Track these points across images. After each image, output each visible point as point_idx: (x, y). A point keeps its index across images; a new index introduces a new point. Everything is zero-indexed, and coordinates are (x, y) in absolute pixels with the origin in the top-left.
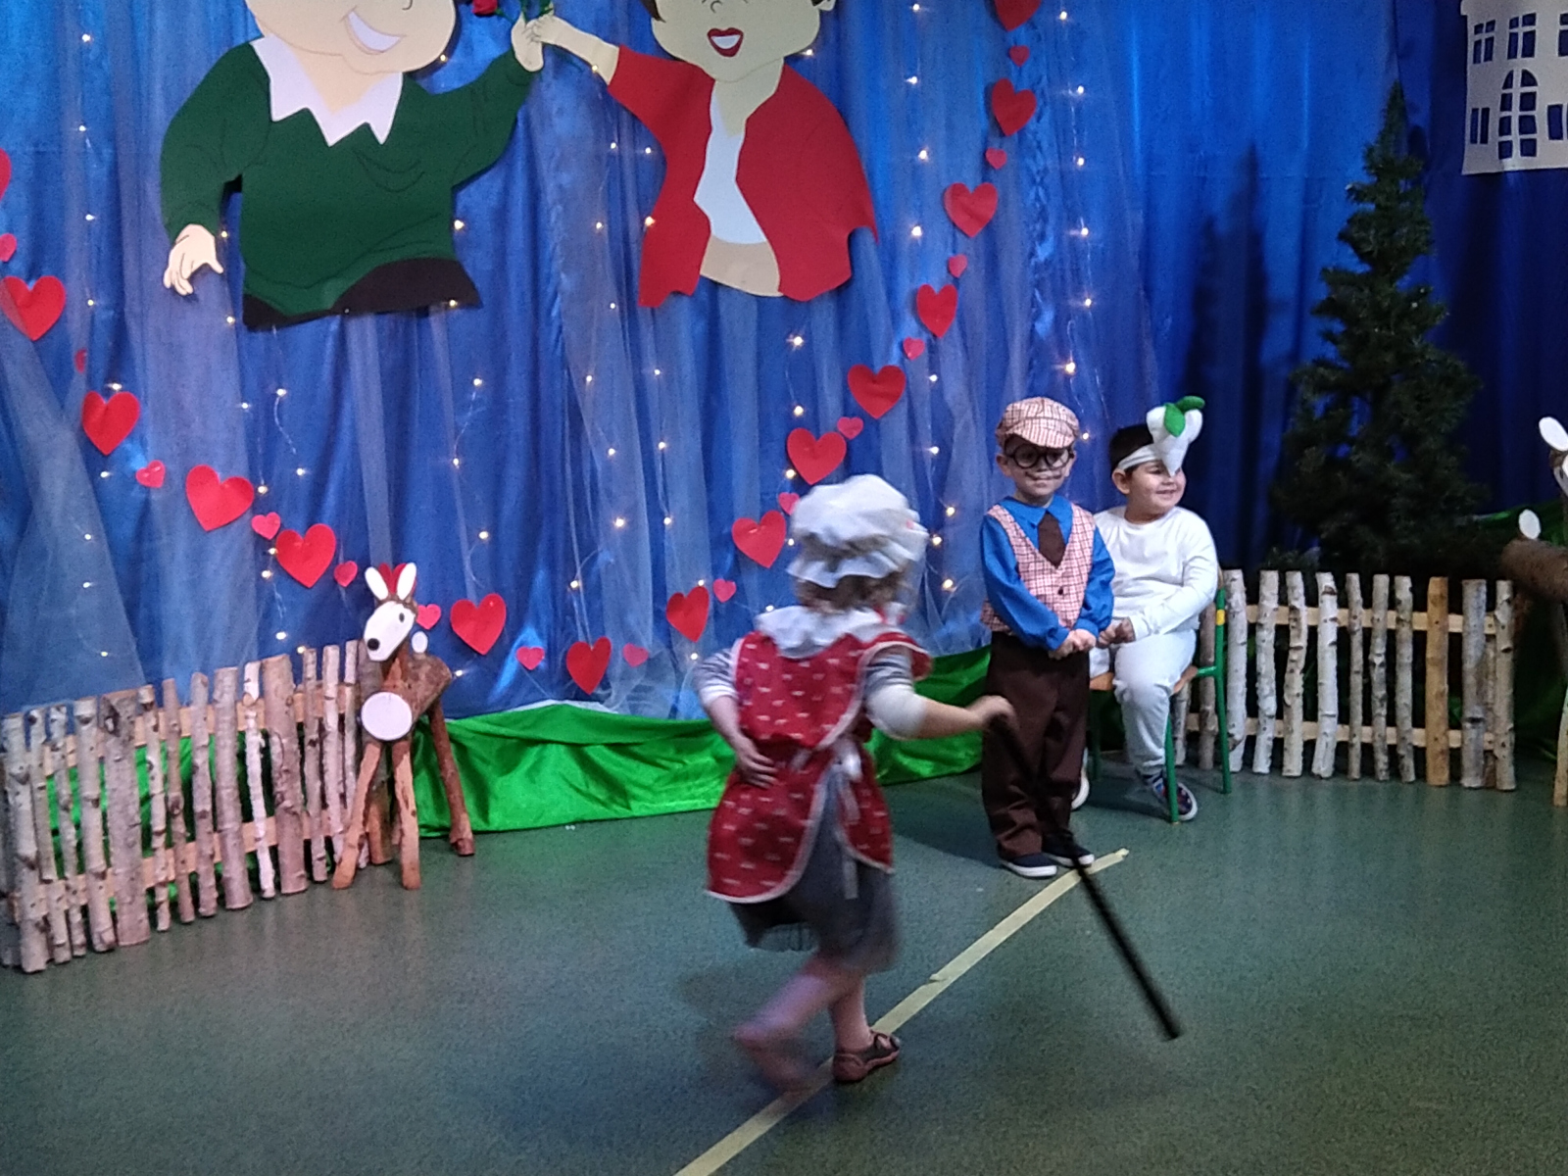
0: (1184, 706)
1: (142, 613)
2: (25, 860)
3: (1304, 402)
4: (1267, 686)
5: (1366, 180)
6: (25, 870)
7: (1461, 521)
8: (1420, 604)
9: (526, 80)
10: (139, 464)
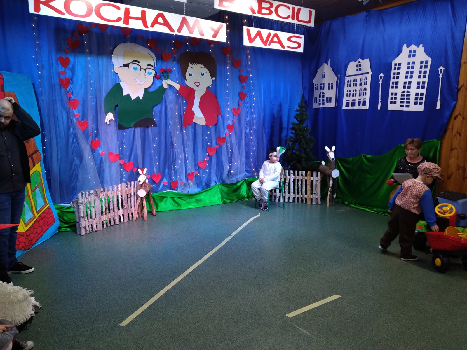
1: (101, 176)
2: (82, 217)
3: (288, 143)
5: (298, 108)
6: (82, 218)
7: (312, 162)
8: (306, 175)
9: (165, 90)
10: (100, 151)
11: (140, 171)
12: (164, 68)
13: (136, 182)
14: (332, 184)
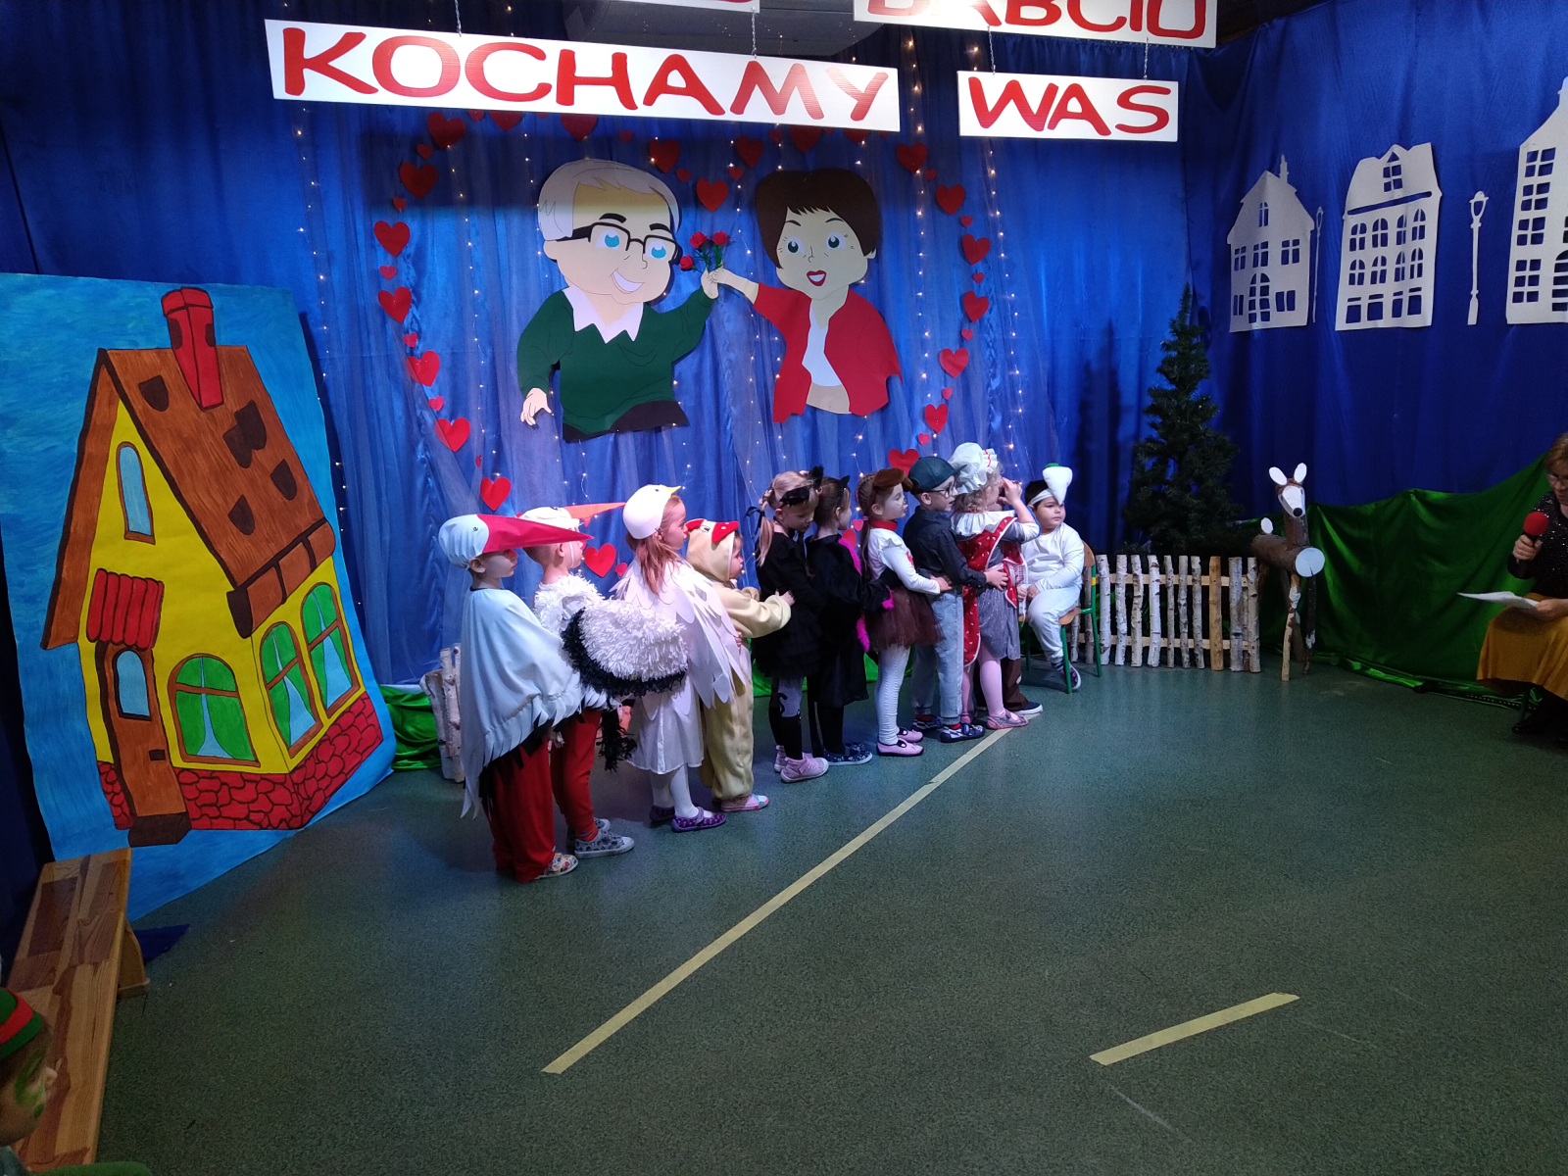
0: (1076, 630)
3: (1141, 462)
4: (1122, 618)
7: (1229, 524)
8: (1205, 571)
9: (710, 304)
12: (706, 233)
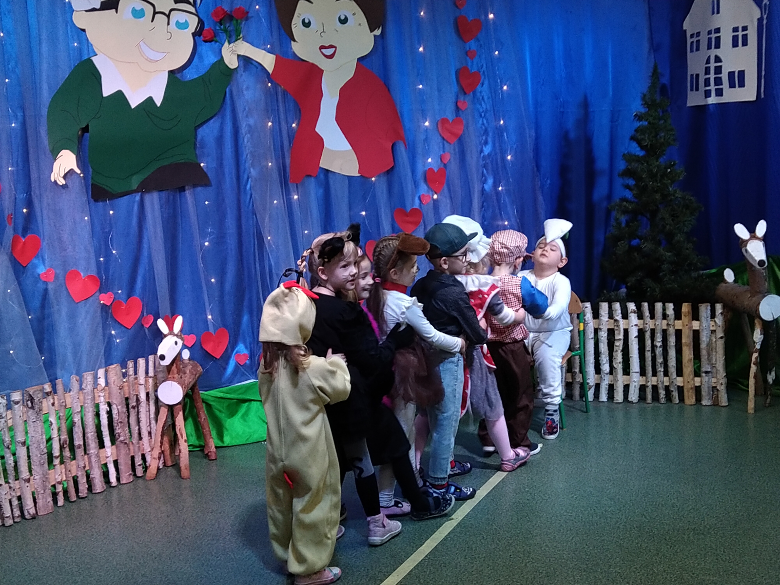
1: (46, 345)
3: (617, 220)
4: (605, 359)
5: (643, 110)
7: (694, 274)
8: (678, 316)
9: (229, 73)
10: (41, 270)
11: (162, 325)
12: (226, 8)
13: (151, 358)
14: (762, 341)
